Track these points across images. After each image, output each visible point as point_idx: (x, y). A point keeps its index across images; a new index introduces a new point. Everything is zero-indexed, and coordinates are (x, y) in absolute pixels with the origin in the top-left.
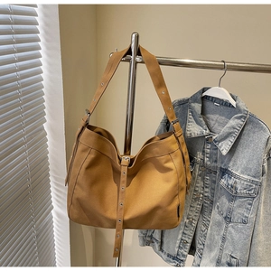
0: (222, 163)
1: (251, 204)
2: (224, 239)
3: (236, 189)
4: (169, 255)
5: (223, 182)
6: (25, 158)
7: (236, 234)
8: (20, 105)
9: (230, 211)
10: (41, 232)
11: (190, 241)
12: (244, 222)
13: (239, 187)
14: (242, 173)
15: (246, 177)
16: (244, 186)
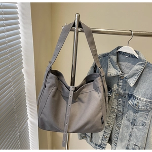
0: (129, 91)
1: (147, 115)
2: (131, 135)
3: (138, 106)
4: (96, 145)
5: (130, 102)
6: (12, 90)
7: (138, 132)
8: (8, 59)
9: (135, 119)
10: (21, 133)
11: (108, 136)
12: (143, 125)
13: (140, 105)
14: (142, 97)
15: (145, 99)
16: (144, 105)
